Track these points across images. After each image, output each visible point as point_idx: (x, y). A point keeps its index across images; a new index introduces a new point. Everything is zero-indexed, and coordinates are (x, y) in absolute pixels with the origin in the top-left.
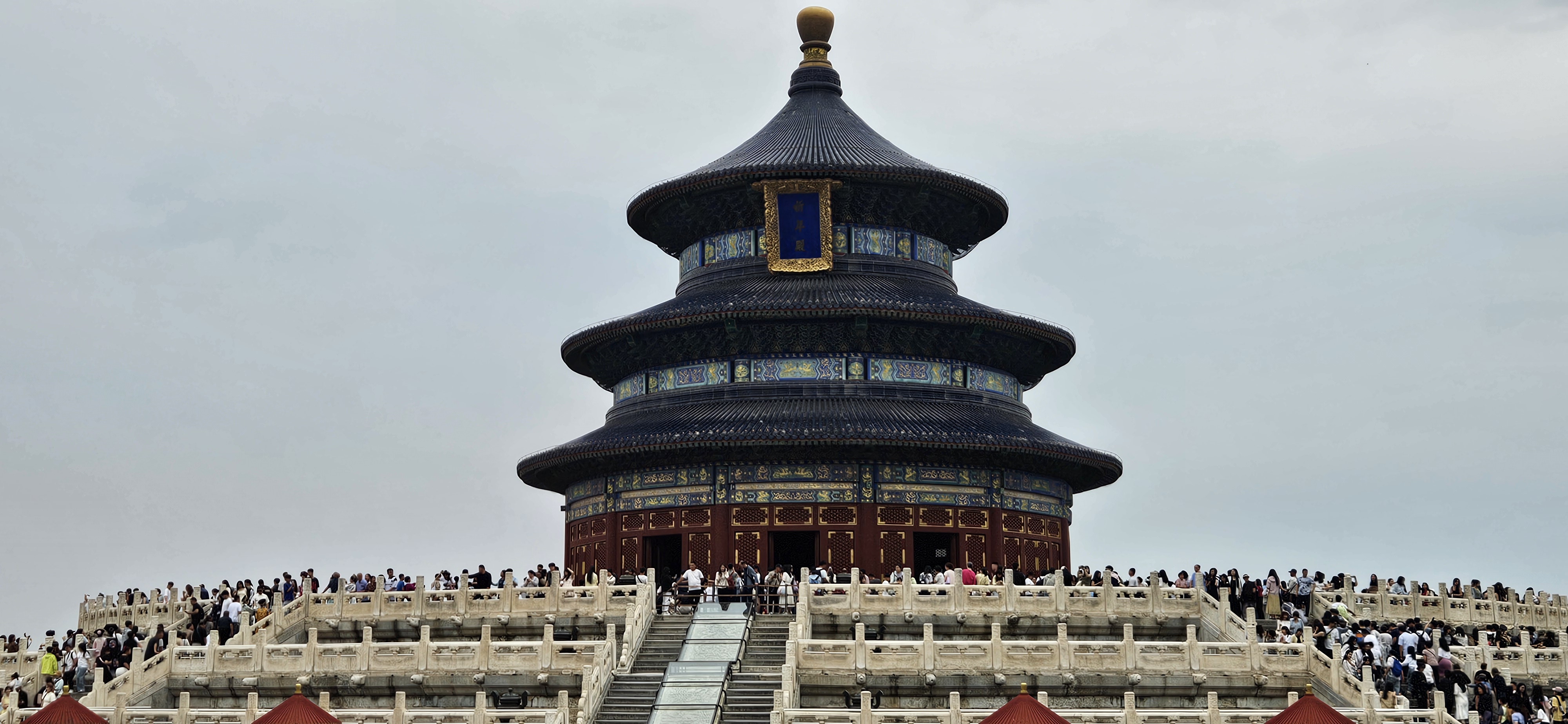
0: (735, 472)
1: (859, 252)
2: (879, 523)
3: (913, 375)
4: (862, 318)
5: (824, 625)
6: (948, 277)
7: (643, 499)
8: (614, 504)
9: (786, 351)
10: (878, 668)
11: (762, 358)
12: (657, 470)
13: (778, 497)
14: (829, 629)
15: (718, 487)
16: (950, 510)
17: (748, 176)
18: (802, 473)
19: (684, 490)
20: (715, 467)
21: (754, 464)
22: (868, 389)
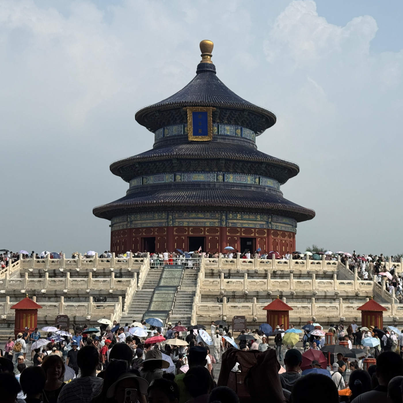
0: (175, 215)
1: (222, 134)
2: (228, 234)
3: (241, 180)
4: (222, 159)
5: (209, 273)
6: (254, 143)
7: (141, 224)
8: (130, 225)
9: (195, 171)
10: (228, 289)
11: (186, 173)
12: (146, 213)
13: (191, 224)
14: (211, 274)
15: (169, 220)
16: (253, 230)
17: (181, 105)
18: (200, 215)
19: (156, 221)
20: (168, 213)
21: (183, 212)
22: (224, 185)
